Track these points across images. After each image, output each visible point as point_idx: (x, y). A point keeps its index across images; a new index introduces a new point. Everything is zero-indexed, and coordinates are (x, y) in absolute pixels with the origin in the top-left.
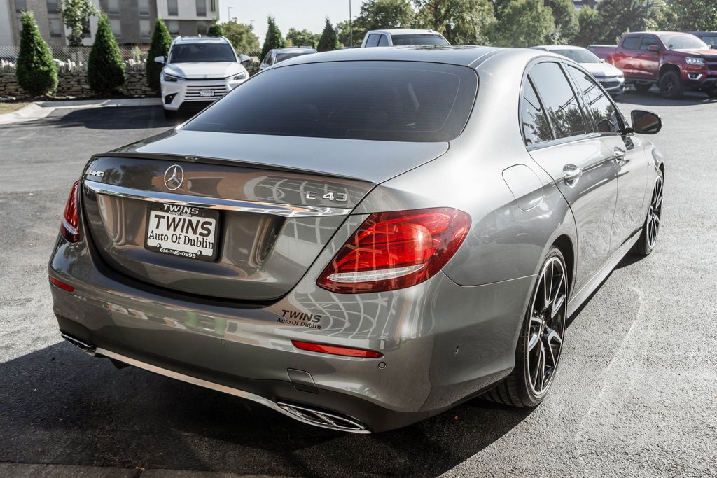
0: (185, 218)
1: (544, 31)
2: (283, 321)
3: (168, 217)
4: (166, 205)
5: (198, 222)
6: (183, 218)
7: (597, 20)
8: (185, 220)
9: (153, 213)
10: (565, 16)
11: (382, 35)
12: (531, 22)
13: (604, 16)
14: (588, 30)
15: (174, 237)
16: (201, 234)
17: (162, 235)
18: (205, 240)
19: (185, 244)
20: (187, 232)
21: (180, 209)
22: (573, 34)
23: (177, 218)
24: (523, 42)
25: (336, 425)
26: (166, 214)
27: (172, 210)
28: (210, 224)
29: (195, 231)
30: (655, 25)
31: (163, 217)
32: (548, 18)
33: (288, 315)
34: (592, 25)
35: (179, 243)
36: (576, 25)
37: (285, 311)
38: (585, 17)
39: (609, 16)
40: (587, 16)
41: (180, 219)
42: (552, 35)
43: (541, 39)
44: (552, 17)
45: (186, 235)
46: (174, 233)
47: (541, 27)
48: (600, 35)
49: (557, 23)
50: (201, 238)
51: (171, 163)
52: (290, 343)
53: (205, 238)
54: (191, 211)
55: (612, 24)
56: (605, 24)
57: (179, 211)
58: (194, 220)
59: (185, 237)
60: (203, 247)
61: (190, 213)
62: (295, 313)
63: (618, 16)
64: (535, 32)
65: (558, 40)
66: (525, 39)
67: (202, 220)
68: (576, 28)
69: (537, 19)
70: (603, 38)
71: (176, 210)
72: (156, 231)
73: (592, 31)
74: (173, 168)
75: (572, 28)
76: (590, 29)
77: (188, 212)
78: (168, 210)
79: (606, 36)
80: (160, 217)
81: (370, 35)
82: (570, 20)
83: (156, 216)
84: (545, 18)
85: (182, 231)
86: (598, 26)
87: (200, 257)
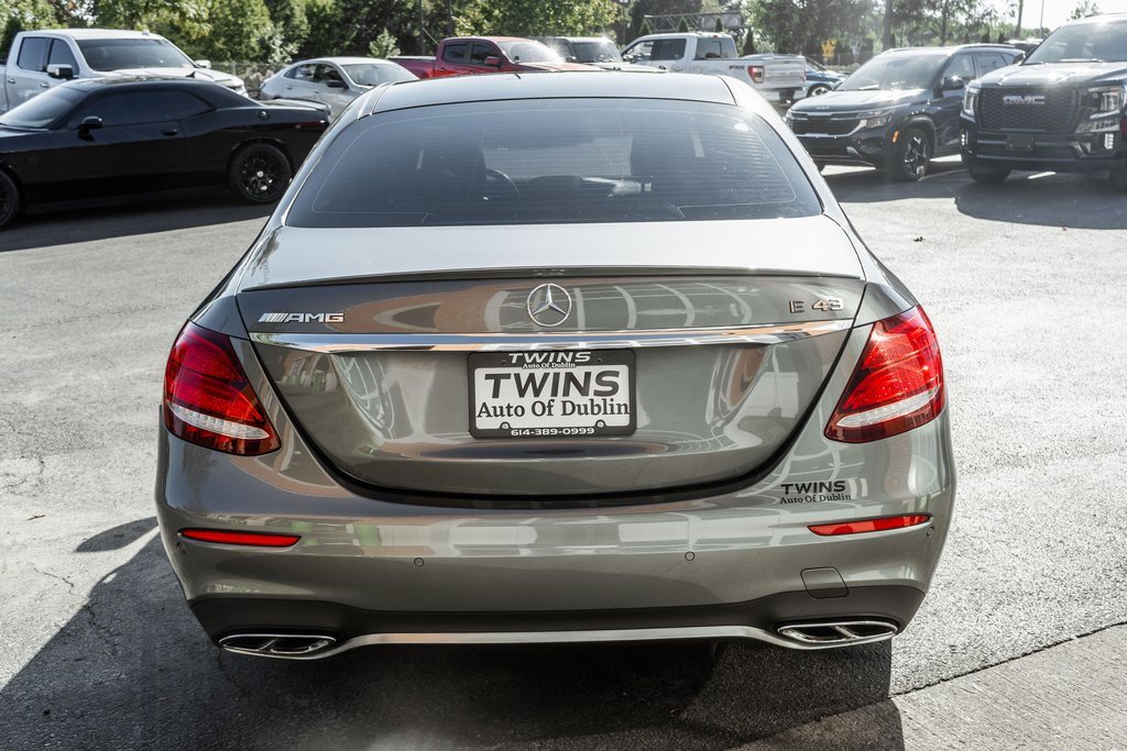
0: (557, 370)
1: (255, 31)
2: (791, 501)
3: (517, 377)
4: (515, 356)
5: (588, 375)
6: (552, 371)
7: (334, 15)
8: (557, 376)
9: (480, 373)
10: (283, 9)
11: (53, 40)
12: (230, 17)
13: (345, 9)
14: (322, 31)
15: (539, 409)
16: (597, 393)
17: (509, 407)
18: (609, 402)
19: (564, 414)
20: (566, 393)
21: (548, 357)
22: (299, 37)
23: (539, 374)
24: (222, 50)
25: (858, 637)
26: (512, 371)
27: (528, 361)
28: (616, 374)
29: (583, 391)
30: (468, 26)
31: (507, 376)
32: (257, 9)
33: (793, 490)
34: (328, 22)
35: (550, 414)
36: (302, 22)
37: (787, 486)
38: (315, 10)
39: (352, 9)
40: (318, 7)
41: (546, 376)
42: (270, 38)
43: (253, 45)
44: (265, 8)
45: (566, 399)
46: (537, 399)
47: (249, 24)
48: (343, 38)
49: (272, 18)
50: (598, 400)
51: (537, 281)
52: (807, 531)
53: (608, 398)
54: (574, 358)
55: (359, 22)
56: (347, 21)
57: (546, 360)
58: (579, 372)
59: (564, 403)
60: (605, 413)
61: (573, 361)
62: (803, 485)
63: (366, 9)
64: (240, 35)
65: (281, 46)
66: (224, 44)
67: (595, 370)
68: (304, 27)
69: (240, 12)
70: (348, 43)
71: (538, 361)
72: (491, 403)
73: (329, 31)
74: (545, 288)
75: (298, 27)
76: (326, 29)
77: (569, 360)
78: (521, 362)
79: (352, 40)
80: (497, 379)
81: (24, 39)
82: (293, 15)
83: (488, 377)
84: (252, 11)
85: (554, 393)
86: (338, 25)
87: (602, 431)
